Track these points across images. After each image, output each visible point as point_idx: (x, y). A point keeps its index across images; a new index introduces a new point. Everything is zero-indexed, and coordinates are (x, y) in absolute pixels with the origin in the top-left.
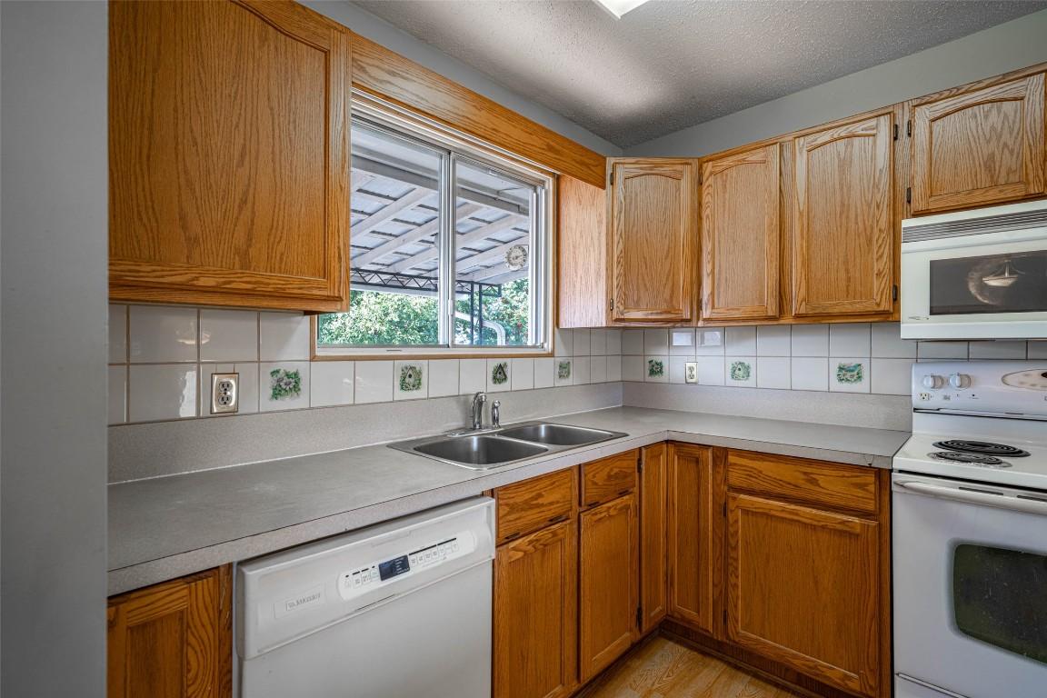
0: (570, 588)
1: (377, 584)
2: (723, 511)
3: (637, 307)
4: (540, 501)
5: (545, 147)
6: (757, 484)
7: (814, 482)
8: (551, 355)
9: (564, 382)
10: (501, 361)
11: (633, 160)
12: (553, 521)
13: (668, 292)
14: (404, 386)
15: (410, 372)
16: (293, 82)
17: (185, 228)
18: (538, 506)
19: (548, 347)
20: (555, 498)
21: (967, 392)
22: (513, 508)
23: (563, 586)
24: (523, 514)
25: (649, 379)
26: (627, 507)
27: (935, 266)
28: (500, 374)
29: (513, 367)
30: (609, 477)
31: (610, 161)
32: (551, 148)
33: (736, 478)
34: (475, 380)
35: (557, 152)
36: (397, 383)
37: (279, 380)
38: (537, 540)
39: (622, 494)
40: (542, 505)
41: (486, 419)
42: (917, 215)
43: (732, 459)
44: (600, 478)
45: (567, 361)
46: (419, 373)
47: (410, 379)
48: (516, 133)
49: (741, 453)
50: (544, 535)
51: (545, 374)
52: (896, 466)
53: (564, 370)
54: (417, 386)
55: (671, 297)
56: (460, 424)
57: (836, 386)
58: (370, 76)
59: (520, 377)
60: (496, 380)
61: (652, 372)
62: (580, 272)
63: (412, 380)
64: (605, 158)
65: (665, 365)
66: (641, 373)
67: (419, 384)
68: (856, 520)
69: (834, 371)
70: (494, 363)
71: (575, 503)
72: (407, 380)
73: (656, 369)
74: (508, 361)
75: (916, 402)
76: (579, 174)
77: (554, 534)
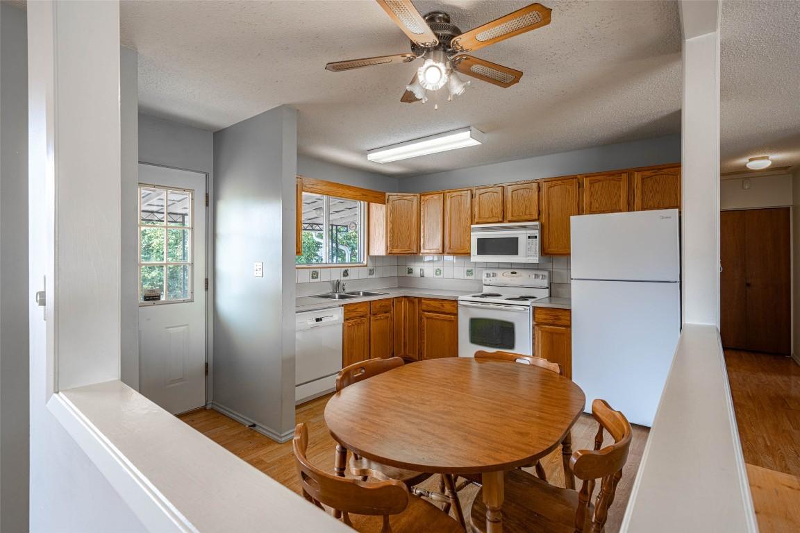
0: (367, 338)
1: (315, 322)
2: (421, 319)
3: (397, 248)
6: (430, 309)
7: (443, 306)
8: (366, 266)
9: (371, 277)
10: (346, 269)
11: (395, 194)
12: (361, 317)
13: (408, 242)
14: (313, 278)
15: (315, 273)
18: (356, 311)
19: (365, 263)
20: (362, 310)
21: (494, 278)
22: (349, 311)
23: (364, 337)
24: (352, 313)
25: (407, 275)
26: (388, 317)
27: (479, 240)
28: (346, 274)
29: (350, 271)
30: (381, 306)
31: (387, 194)
32: (363, 195)
33: (424, 307)
34: (337, 275)
35: (365, 195)
36: (310, 277)
38: (356, 321)
39: (386, 312)
40: (358, 311)
41: (341, 289)
42: (477, 223)
43: (423, 301)
44: (378, 306)
45: (372, 269)
46: (318, 273)
47: (315, 275)
48: (351, 193)
49: (425, 299)
50: (359, 321)
51: (364, 273)
52: (459, 299)
53: (371, 272)
54: (317, 278)
55: (410, 244)
56: (331, 291)
57: (466, 277)
59: (353, 275)
60: (344, 275)
61: (409, 273)
62: (377, 234)
64: (385, 193)
65: (414, 269)
66: (405, 273)
68: (452, 316)
69: (465, 272)
70: (344, 269)
71: (369, 313)
73: (410, 271)
74: (349, 269)
75: (484, 282)
77: (361, 320)
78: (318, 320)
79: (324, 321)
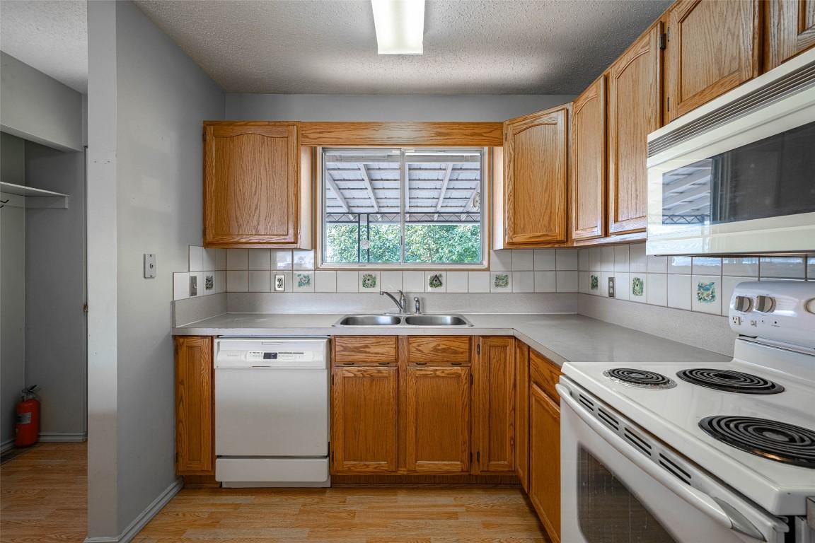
1: (258, 359)
2: (530, 396)
3: (523, 231)
4: (367, 350)
5: (433, 135)
7: (553, 379)
8: (488, 269)
9: (502, 290)
10: (437, 273)
11: (521, 118)
13: (546, 219)
14: (365, 285)
15: (369, 278)
16: (274, 155)
17: (237, 222)
18: (366, 352)
19: (484, 264)
20: (380, 351)
21: (769, 317)
24: (353, 353)
25: (591, 291)
28: (436, 281)
29: (448, 277)
31: (506, 123)
34: (415, 285)
36: (361, 283)
37: (301, 279)
38: (365, 371)
39: (453, 364)
40: (369, 353)
45: (504, 275)
46: (375, 278)
50: (372, 370)
51: (481, 283)
53: (501, 281)
54: (374, 285)
55: (549, 223)
58: (311, 139)
59: (456, 284)
60: (433, 285)
61: (593, 286)
63: (370, 282)
64: (502, 123)
65: (599, 277)
66: (588, 287)
67: (374, 284)
70: (429, 275)
72: (367, 282)
73: (595, 283)
74: (444, 273)
75: (733, 325)
76: (470, 143)
78: (268, 356)
79: (280, 358)
